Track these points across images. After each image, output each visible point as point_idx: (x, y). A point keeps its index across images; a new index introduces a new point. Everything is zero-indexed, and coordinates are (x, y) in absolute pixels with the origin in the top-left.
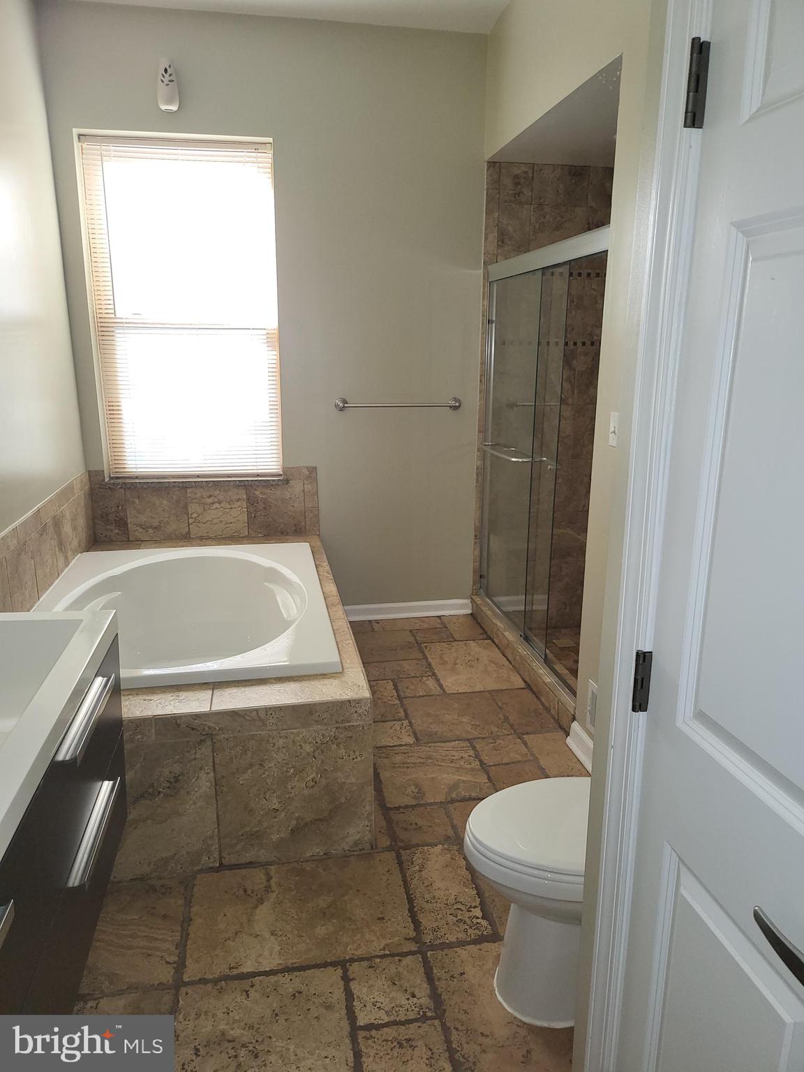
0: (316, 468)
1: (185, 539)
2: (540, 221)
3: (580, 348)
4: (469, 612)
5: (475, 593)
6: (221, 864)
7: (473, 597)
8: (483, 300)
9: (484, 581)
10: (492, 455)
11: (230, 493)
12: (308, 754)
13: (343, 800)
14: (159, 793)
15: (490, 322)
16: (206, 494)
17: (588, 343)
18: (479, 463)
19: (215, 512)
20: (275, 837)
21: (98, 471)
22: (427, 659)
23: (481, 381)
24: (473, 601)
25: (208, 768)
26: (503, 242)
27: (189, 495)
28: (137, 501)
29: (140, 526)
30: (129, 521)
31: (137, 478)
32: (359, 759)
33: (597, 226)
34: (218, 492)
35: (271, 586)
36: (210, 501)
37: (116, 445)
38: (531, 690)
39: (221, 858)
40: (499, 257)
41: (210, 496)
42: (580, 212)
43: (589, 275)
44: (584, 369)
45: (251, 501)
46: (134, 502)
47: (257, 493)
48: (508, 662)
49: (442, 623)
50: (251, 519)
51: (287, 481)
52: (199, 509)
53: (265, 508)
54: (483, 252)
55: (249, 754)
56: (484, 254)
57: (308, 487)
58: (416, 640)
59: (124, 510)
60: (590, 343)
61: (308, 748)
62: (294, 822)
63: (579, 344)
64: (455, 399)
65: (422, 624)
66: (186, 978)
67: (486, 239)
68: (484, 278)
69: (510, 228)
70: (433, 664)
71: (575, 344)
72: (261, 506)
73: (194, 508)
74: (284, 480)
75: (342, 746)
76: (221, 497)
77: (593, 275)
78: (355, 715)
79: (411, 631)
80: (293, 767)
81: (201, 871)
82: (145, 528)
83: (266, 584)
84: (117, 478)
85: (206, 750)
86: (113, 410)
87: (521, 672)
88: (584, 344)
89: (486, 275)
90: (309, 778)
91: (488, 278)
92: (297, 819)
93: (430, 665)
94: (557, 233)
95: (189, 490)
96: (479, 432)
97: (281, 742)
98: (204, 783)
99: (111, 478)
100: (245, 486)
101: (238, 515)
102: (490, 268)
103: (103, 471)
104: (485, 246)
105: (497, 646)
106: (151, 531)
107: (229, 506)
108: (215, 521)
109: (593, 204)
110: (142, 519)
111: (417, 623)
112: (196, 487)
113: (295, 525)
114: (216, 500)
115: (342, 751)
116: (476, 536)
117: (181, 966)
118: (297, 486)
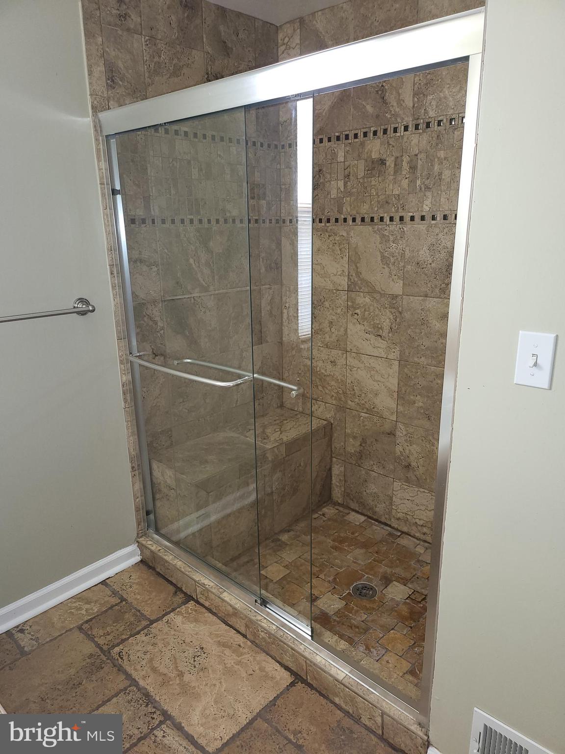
2: (155, 60)
3: (215, 228)
4: (138, 558)
5: (142, 534)
7: (140, 540)
8: (99, 160)
9: (152, 516)
10: (140, 365)
15: (114, 192)
17: (222, 220)
18: (124, 378)
22: (134, 683)
23: (112, 274)
24: (141, 546)
26: (113, 81)
33: (217, 78)
38: (304, 682)
40: (111, 102)
42: (198, 57)
43: (213, 138)
44: (221, 251)
48: (241, 637)
49: (114, 593)
54: (88, 93)
56: (91, 95)
58: (98, 645)
60: (223, 220)
63: (213, 222)
64: (82, 300)
65: (88, 606)
67: (90, 73)
68: (96, 130)
69: (121, 65)
70: (150, 689)
71: (209, 221)
77: (217, 139)
79: (80, 628)
87: (272, 653)
88: (218, 221)
89: (98, 127)
91: (101, 131)
93: (147, 695)
94: (176, 80)
96: (119, 339)
102: (103, 115)
104: (90, 83)
105: (209, 610)
109: (210, 50)
111: (80, 609)
116: (133, 468)
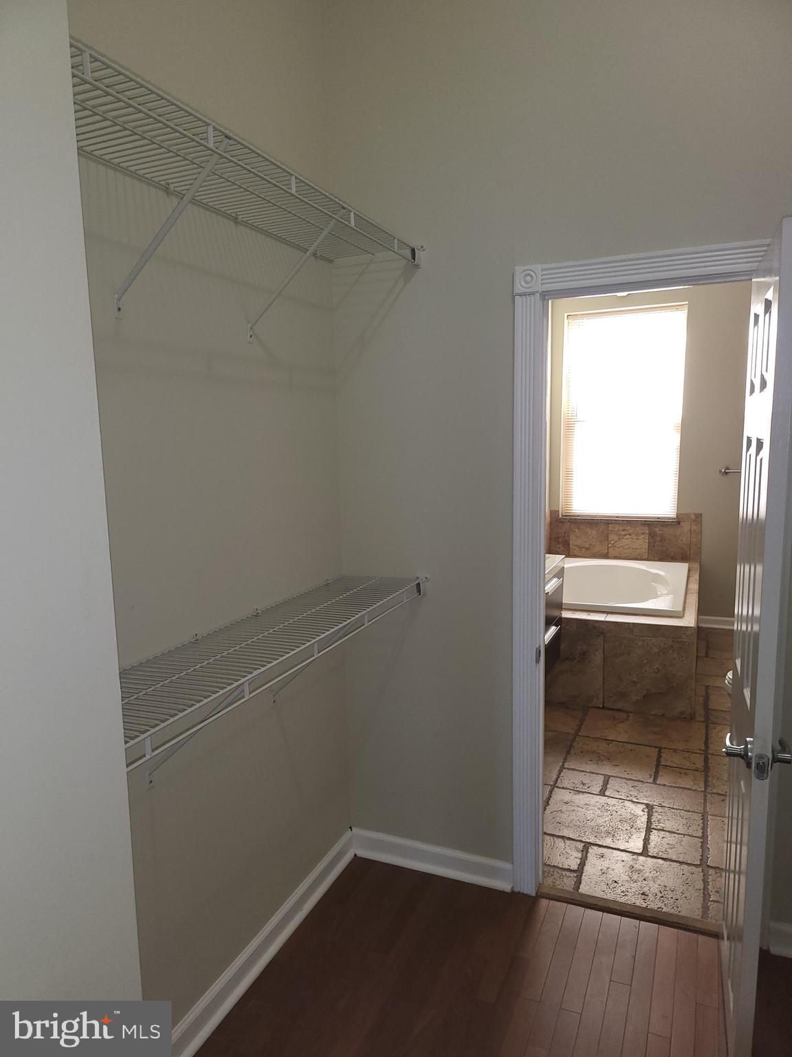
0: (701, 514)
1: (606, 556)
6: (603, 706)
11: (638, 529)
12: (655, 653)
13: (674, 684)
14: (575, 659)
16: (621, 528)
19: (626, 541)
20: (634, 698)
21: (555, 511)
25: (601, 651)
27: (610, 528)
28: (577, 530)
29: (577, 546)
30: (571, 543)
31: (578, 516)
32: (685, 662)
34: (629, 528)
35: (656, 585)
36: (623, 533)
37: (568, 496)
39: (603, 703)
41: (624, 530)
45: (652, 535)
46: (575, 531)
47: (657, 529)
50: (651, 547)
51: (679, 523)
52: (616, 538)
53: (661, 541)
55: (623, 647)
57: (694, 528)
59: (569, 536)
61: (656, 650)
62: (645, 692)
66: (580, 734)
72: (659, 539)
73: (613, 537)
74: (677, 522)
75: (675, 652)
76: (631, 531)
78: (684, 635)
80: (647, 659)
81: (592, 707)
82: (580, 548)
83: (652, 583)
84: (567, 516)
85: (600, 640)
86: (569, 473)
90: (655, 667)
92: (647, 690)
95: (610, 525)
97: (640, 644)
98: (598, 658)
99: (563, 516)
100: (648, 524)
101: (642, 543)
103: (558, 511)
106: (584, 550)
107: (635, 537)
108: (626, 547)
110: (579, 542)
112: (615, 523)
113: (682, 554)
114: (627, 533)
115: (675, 656)
117: (579, 730)
118: (686, 527)
